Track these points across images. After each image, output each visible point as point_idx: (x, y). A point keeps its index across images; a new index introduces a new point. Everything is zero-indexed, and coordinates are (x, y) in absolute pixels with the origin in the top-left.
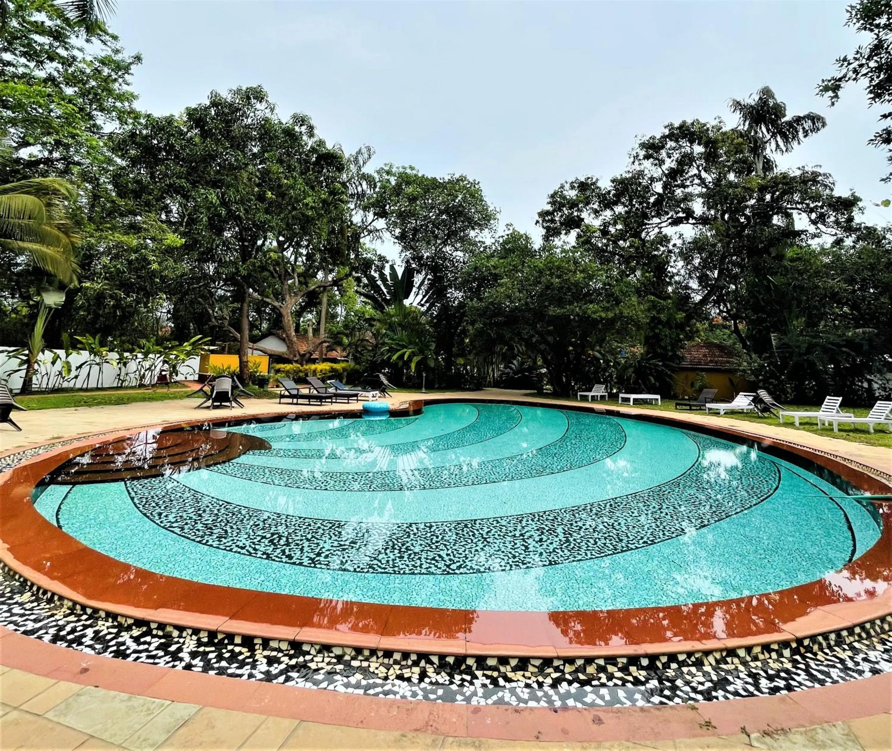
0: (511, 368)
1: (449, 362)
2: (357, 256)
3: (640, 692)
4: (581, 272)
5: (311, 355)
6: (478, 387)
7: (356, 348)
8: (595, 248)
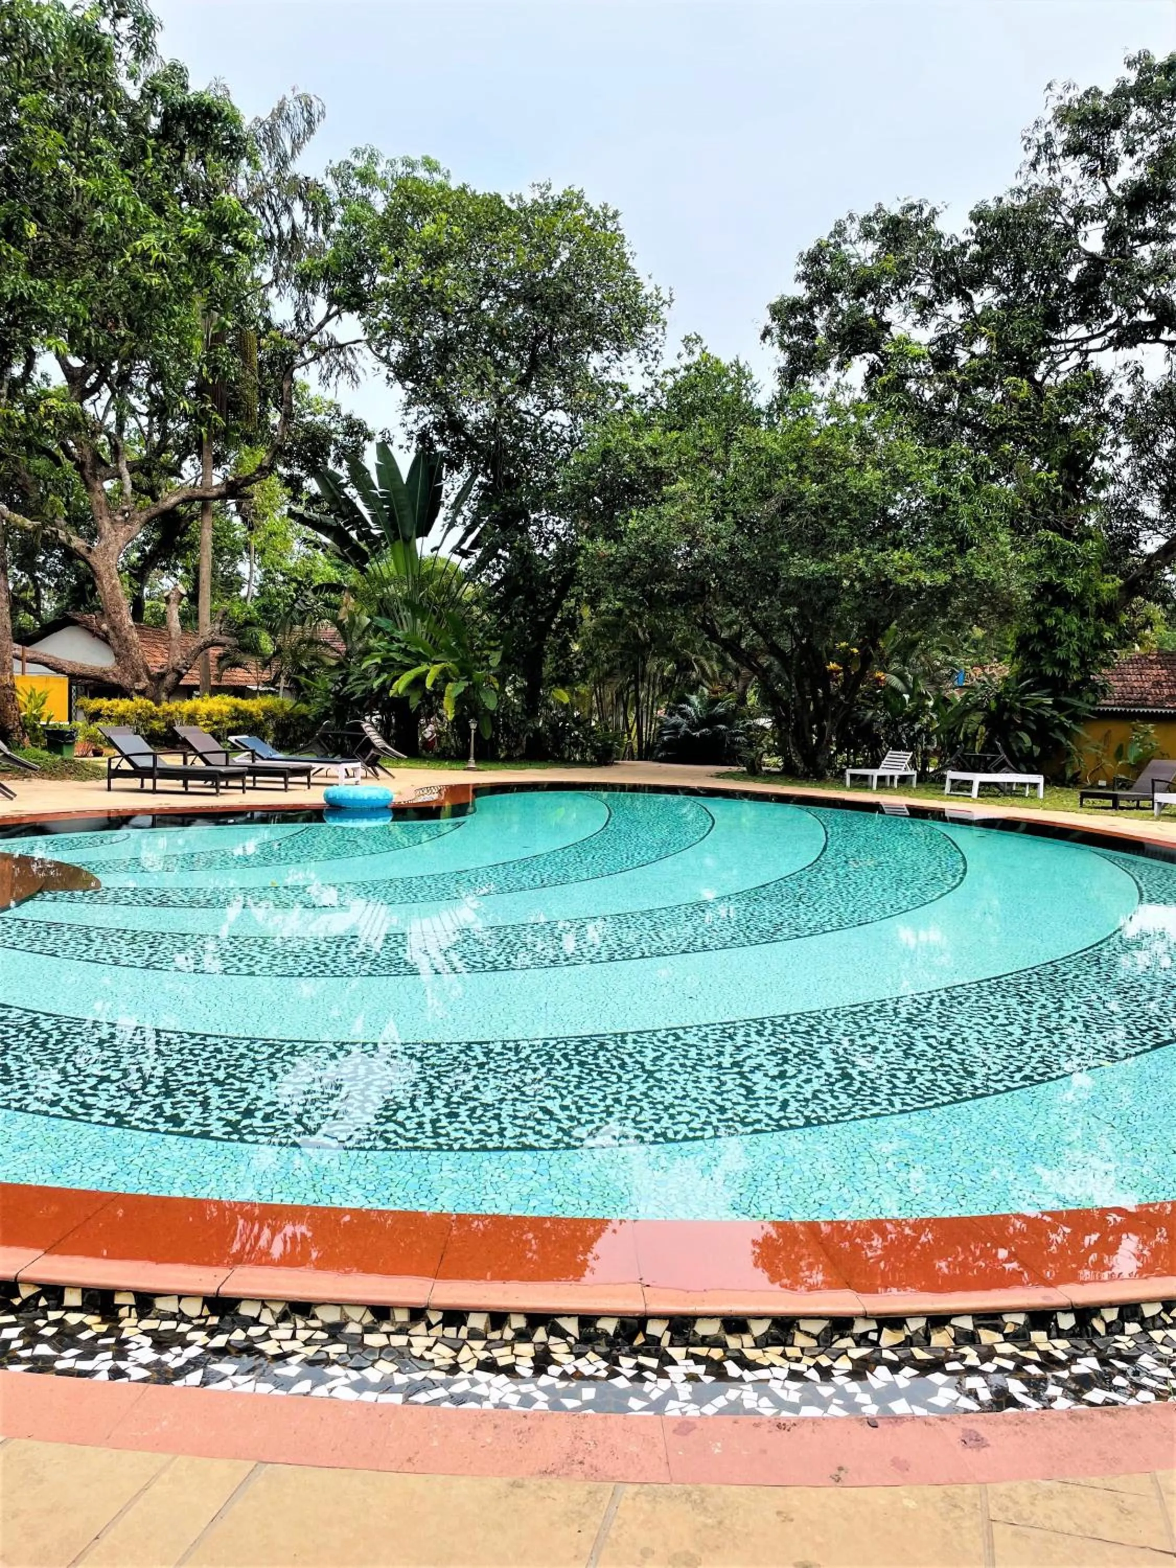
0: (684, 715)
1: (532, 698)
2: (288, 417)
3: (1059, 1382)
4: (878, 465)
5: (181, 676)
6: (604, 758)
7: (295, 663)
8: (913, 405)
